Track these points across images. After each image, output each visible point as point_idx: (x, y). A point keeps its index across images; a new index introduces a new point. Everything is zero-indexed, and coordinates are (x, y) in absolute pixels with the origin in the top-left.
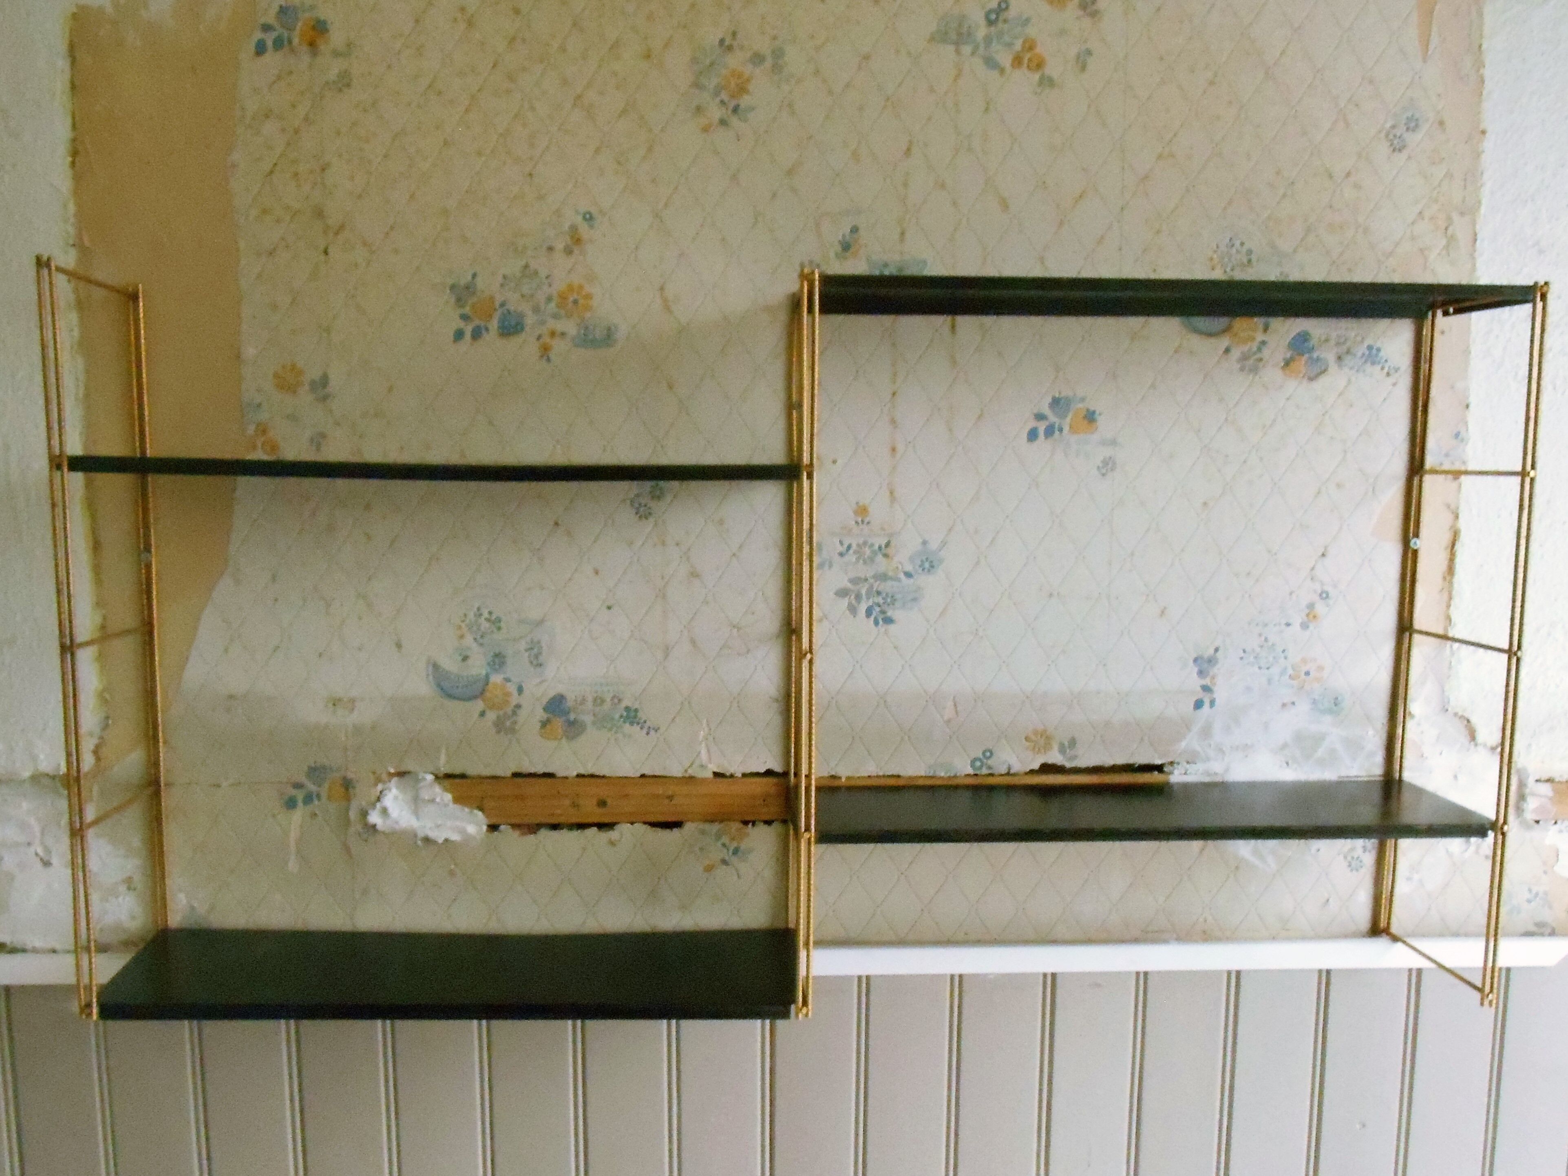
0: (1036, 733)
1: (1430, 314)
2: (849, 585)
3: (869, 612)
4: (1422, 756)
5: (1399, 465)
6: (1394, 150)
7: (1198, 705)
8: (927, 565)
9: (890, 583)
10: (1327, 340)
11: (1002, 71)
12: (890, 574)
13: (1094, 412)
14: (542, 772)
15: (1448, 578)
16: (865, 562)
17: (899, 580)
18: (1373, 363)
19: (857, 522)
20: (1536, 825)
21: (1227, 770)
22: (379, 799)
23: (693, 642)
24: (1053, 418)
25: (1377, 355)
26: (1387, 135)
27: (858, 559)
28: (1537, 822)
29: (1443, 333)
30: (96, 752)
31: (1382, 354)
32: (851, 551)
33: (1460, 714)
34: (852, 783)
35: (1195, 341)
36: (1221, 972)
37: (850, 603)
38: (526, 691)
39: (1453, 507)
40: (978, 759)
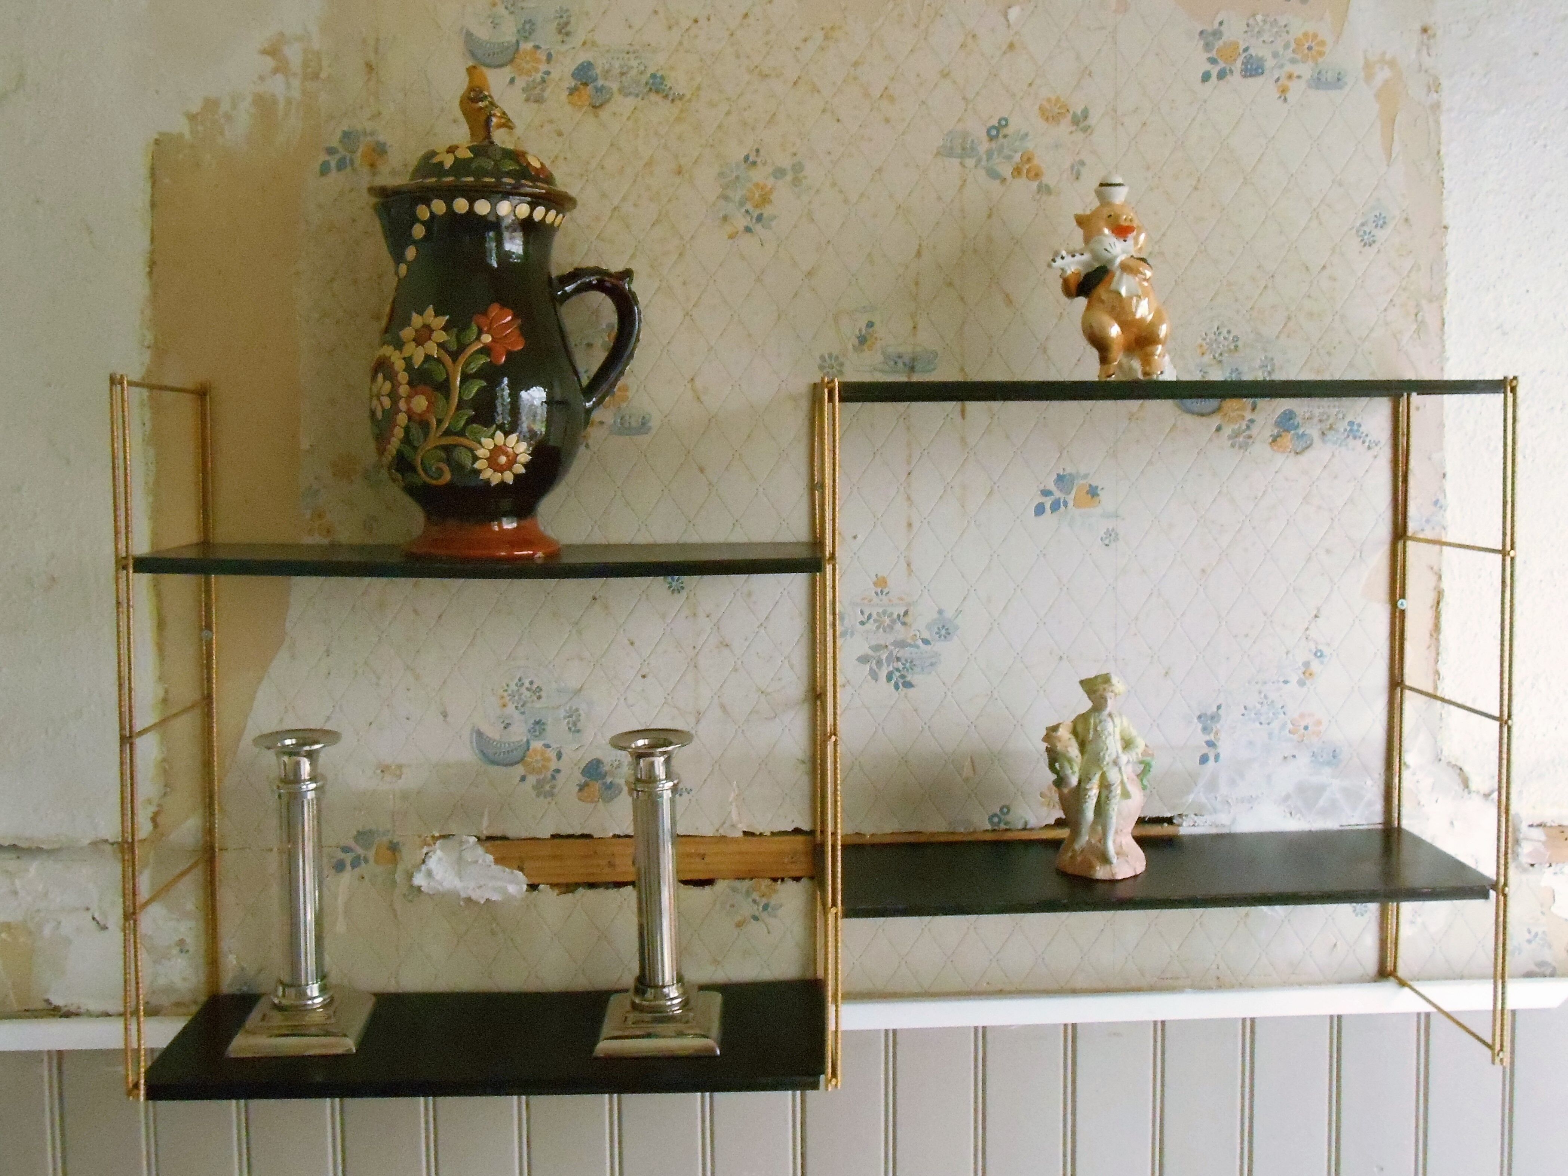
1: (1405, 395)
2: (870, 652)
3: (889, 678)
4: (1419, 804)
5: (1384, 531)
6: (1365, 245)
7: (1204, 759)
8: (943, 632)
9: (909, 650)
10: (1310, 418)
11: (1004, 180)
12: (909, 641)
13: (1097, 487)
14: (579, 833)
15: (1435, 635)
16: (885, 631)
17: (918, 647)
18: (1355, 438)
19: (876, 593)
20: (1531, 868)
21: (1234, 821)
22: (424, 862)
23: (723, 707)
24: (1058, 494)
25: (1358, 431)
26: (1358, 231)
27: (878, 628)
28: (1532, 865)
29: (1418, 409)
30: (154, 820)
31: (1362, 429)
32: (871, 621)
33: (1454, 763)
34: (876, 840)
35: (1189, 420)
36: (1236, 1019)
37: (871, 669)
38: (564, 757)
39: (1436, 568)
40: (995, 815)
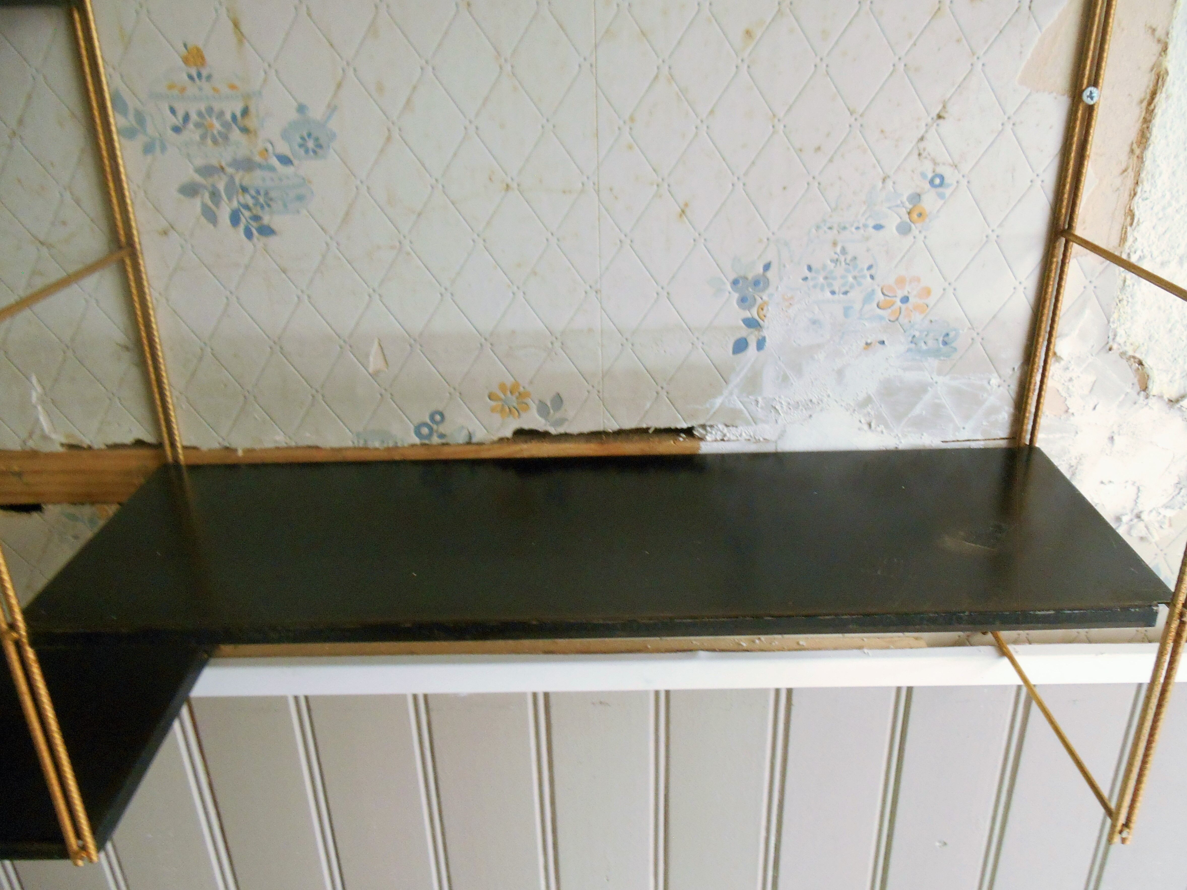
0: (503, 387)
2: (198, 178)
3: (235, 219)
4: (1067, 411)
7: (740, 346)
8: (311, 144)
9: (258, 173)
12: (257, 159)
15: (1137, 151)
16: (215, 142)
17: (272, 169)
19: (191, 77)
21: (782, 435)
27: (203, 137)
32: (191, 126)
33: (1131, 353)
34: (256, 459)
37: (204, 206)
39: (1160, 33)
40: (425, 424)
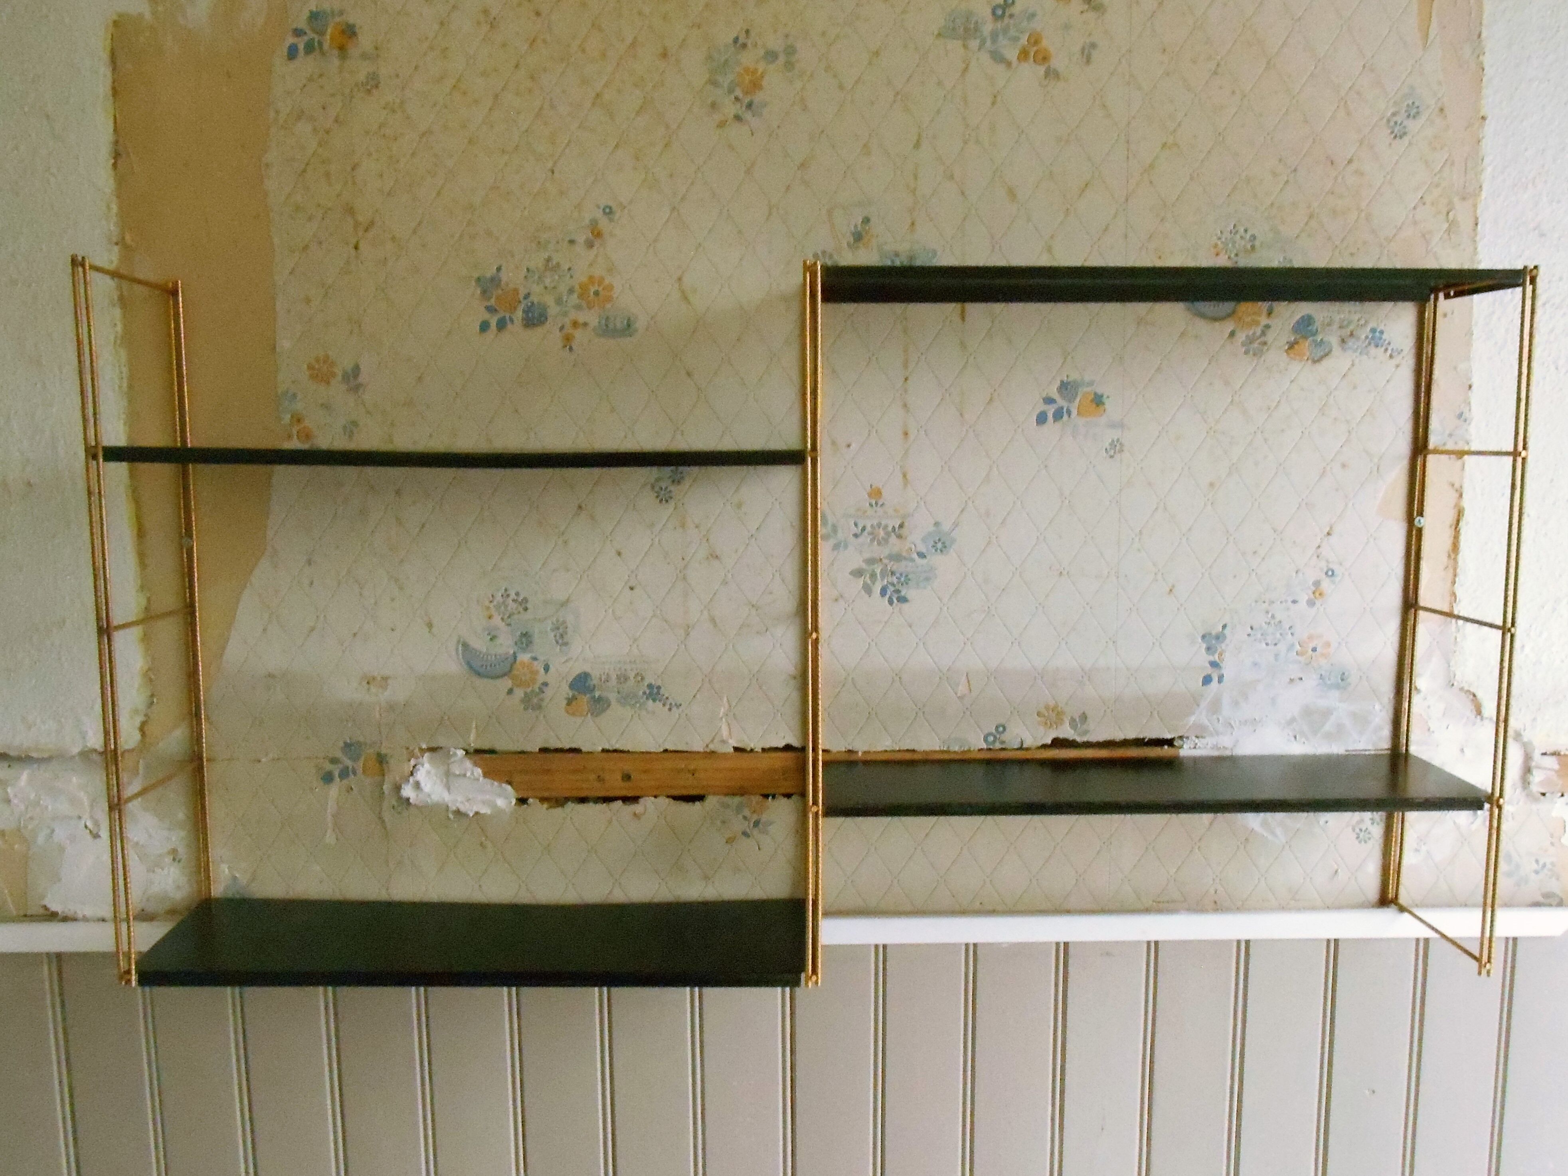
0: (1047, 708)
1: (1432, 296)
2: (864, 566)
3: (883, 592)
4: (1429, 730)
5: (1403, 445)
6: (1395, 137)
7: (1207, 680)
8: (939, 545)
9: (904, 563)
10: (1329, 325)
11: (1009, 64)
12: (904, 554)
13: (1102, 396)
14: (567, 747)
15: (1453, 556)
16: (879, 544)
17: (913, 560)
18: (1377, 346)
19: (871, 505)
20: (1542, 797)
21: (1236, 744)
22: (412, 774)
23: (713, 620)
24: (1061, 402)
25: (1381, 338)
26: (1388, 121)
27: (872, 540)
28: (1544, 794)
29: (1445, 315)
30: (142, 729)
31: (1384, 337)
32: (865, 533)
33: (1466, 688)
34: (869, 758)
35: (1202, 327)
36: (1230, 941)
37: (865, 584)
38: (552, 669)
39: (1457, 485)
40: (991, 734)
